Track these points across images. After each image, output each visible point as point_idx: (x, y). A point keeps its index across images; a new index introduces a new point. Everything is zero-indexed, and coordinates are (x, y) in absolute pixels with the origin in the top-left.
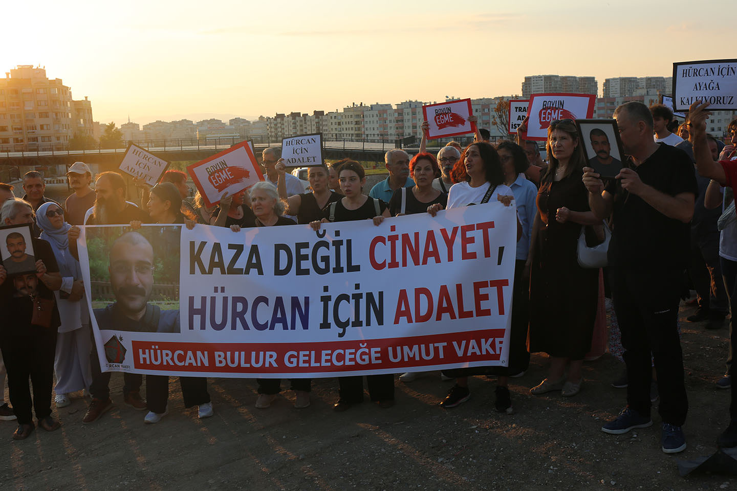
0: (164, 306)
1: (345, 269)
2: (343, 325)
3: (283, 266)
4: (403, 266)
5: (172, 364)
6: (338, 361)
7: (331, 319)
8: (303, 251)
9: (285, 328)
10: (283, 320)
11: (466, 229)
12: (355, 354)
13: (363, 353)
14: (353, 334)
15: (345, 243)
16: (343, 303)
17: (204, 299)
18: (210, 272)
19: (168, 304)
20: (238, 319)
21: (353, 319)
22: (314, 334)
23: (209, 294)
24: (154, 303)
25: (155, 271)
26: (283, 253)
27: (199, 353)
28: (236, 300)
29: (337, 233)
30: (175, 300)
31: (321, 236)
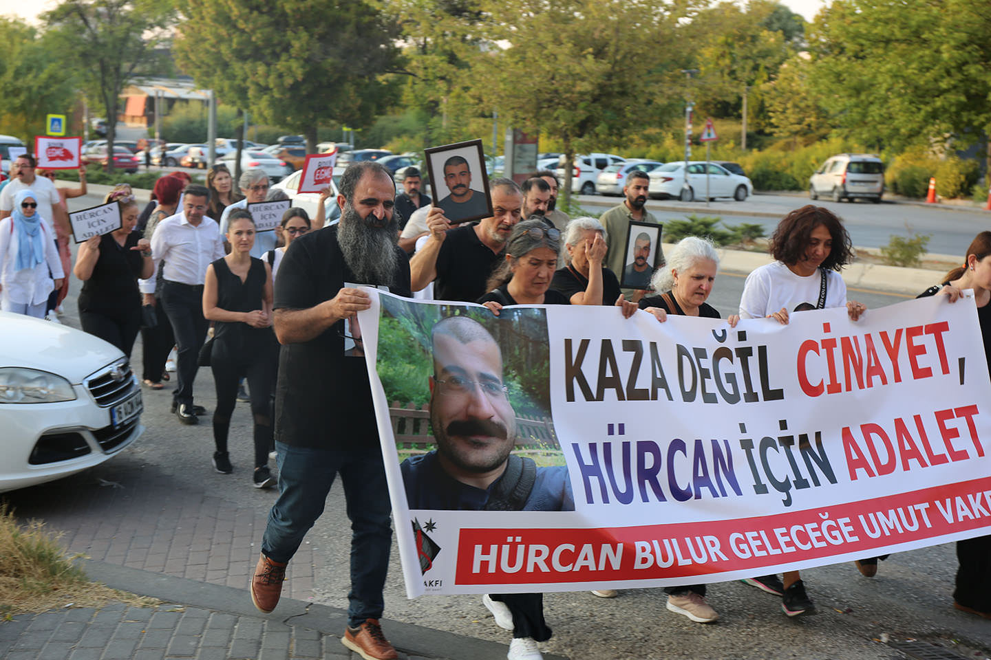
0: (542, 459)
1: (761, 396)
2: (784, 487)
4: (847, 390)
5: (546, 570)
6: (803, 542)
7: (764, 479)
8: (704, 363)
9: (714, 494)
10: (707, 481)
12: (819, 529)
13: (830, 528)
14: (803, 500)
15: (755, 352)
16: (770, 450)
17: (593, 446)
18: (600, 397)
19: (547, 455)
20: (648, 483)
21: (792, 478)
23: (601, 437)
29: (742, 336)
30: (554, 448)
31: (721, 339)
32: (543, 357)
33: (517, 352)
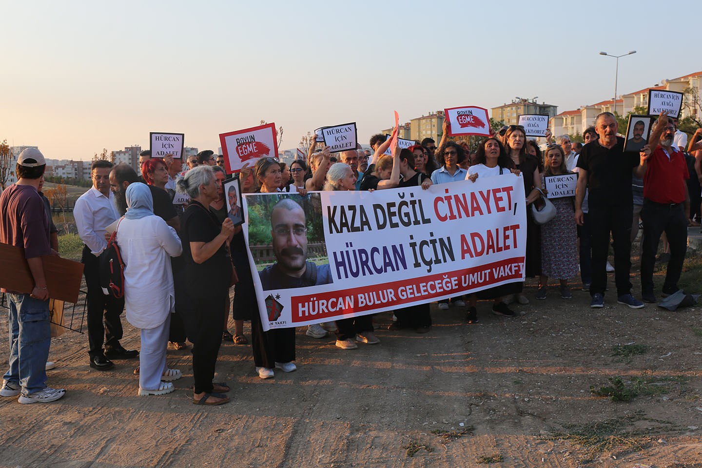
0: (318, 262)
1: (421, 222)
2: (429, 263)
3: (381, 222)
4: (459, 218)
5: (326, 311)
6: (432, 290)
7: (420, 260)
8: (393, 209)
9: (393, 270)
10: (390, 264)
11: (496, 191)
12: (441, 283)
13: (447, 283)
14: (437, 269)
15: (417, 202)
16: (425, 246)
17: (342, 253)
18: (342, 232)
19: (320, 260)
20: (365, 266)
21: (434, 259)
22: (412, 273)
24: (310, 260)
26: (379, 212)
27: (347, 298)
28: (361, 251)
29: (412, 195)
30: (325, 256)
31: (402, 197)
32: (320, 215)
33: (310, 213)
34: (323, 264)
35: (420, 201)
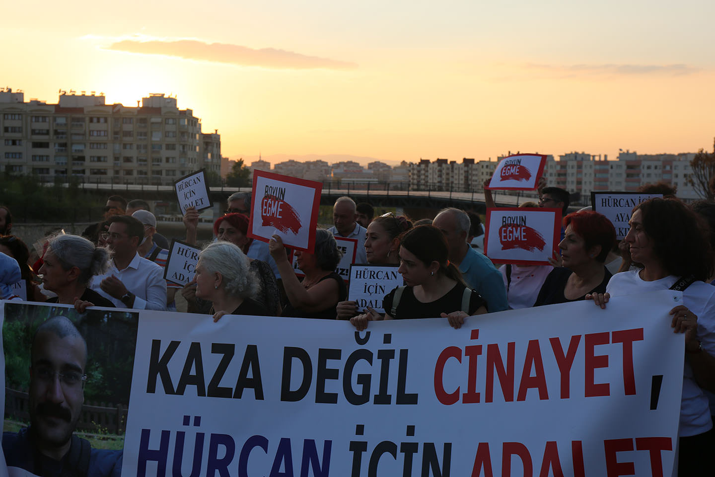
0: (98, 442)
1: (394, 399)
3: (296, 384)
4: (487, 401)
8: (331, 364)
15: (397, 355)
19: (104, 439)
20: (217, 471)
23: (176, 426)
24: (83, 434)
25: (87, 383)
26: (297, 364)
28: (217, 439)
29: (387, 339)
30: (117, 433)
31: (363, 342)
34: (106, 448)
35: (404, 353)
